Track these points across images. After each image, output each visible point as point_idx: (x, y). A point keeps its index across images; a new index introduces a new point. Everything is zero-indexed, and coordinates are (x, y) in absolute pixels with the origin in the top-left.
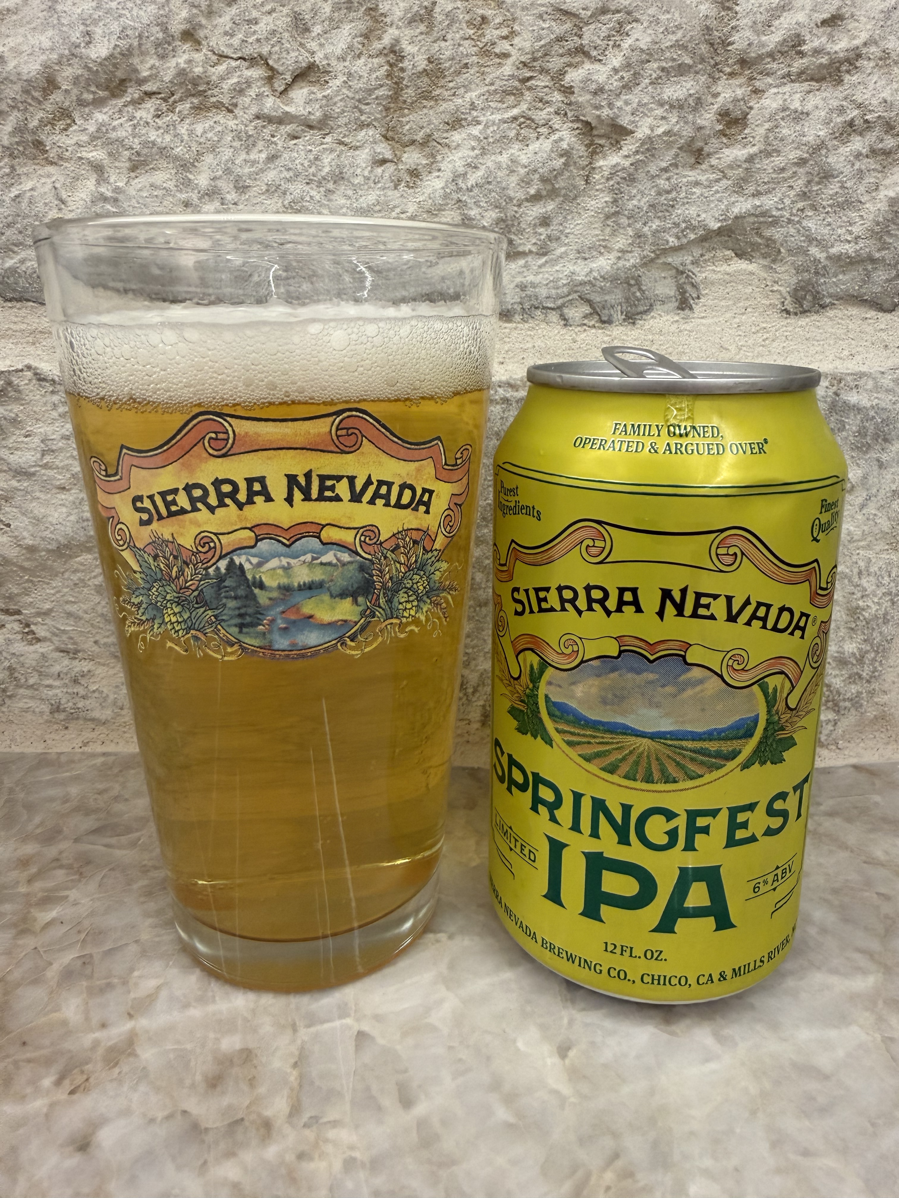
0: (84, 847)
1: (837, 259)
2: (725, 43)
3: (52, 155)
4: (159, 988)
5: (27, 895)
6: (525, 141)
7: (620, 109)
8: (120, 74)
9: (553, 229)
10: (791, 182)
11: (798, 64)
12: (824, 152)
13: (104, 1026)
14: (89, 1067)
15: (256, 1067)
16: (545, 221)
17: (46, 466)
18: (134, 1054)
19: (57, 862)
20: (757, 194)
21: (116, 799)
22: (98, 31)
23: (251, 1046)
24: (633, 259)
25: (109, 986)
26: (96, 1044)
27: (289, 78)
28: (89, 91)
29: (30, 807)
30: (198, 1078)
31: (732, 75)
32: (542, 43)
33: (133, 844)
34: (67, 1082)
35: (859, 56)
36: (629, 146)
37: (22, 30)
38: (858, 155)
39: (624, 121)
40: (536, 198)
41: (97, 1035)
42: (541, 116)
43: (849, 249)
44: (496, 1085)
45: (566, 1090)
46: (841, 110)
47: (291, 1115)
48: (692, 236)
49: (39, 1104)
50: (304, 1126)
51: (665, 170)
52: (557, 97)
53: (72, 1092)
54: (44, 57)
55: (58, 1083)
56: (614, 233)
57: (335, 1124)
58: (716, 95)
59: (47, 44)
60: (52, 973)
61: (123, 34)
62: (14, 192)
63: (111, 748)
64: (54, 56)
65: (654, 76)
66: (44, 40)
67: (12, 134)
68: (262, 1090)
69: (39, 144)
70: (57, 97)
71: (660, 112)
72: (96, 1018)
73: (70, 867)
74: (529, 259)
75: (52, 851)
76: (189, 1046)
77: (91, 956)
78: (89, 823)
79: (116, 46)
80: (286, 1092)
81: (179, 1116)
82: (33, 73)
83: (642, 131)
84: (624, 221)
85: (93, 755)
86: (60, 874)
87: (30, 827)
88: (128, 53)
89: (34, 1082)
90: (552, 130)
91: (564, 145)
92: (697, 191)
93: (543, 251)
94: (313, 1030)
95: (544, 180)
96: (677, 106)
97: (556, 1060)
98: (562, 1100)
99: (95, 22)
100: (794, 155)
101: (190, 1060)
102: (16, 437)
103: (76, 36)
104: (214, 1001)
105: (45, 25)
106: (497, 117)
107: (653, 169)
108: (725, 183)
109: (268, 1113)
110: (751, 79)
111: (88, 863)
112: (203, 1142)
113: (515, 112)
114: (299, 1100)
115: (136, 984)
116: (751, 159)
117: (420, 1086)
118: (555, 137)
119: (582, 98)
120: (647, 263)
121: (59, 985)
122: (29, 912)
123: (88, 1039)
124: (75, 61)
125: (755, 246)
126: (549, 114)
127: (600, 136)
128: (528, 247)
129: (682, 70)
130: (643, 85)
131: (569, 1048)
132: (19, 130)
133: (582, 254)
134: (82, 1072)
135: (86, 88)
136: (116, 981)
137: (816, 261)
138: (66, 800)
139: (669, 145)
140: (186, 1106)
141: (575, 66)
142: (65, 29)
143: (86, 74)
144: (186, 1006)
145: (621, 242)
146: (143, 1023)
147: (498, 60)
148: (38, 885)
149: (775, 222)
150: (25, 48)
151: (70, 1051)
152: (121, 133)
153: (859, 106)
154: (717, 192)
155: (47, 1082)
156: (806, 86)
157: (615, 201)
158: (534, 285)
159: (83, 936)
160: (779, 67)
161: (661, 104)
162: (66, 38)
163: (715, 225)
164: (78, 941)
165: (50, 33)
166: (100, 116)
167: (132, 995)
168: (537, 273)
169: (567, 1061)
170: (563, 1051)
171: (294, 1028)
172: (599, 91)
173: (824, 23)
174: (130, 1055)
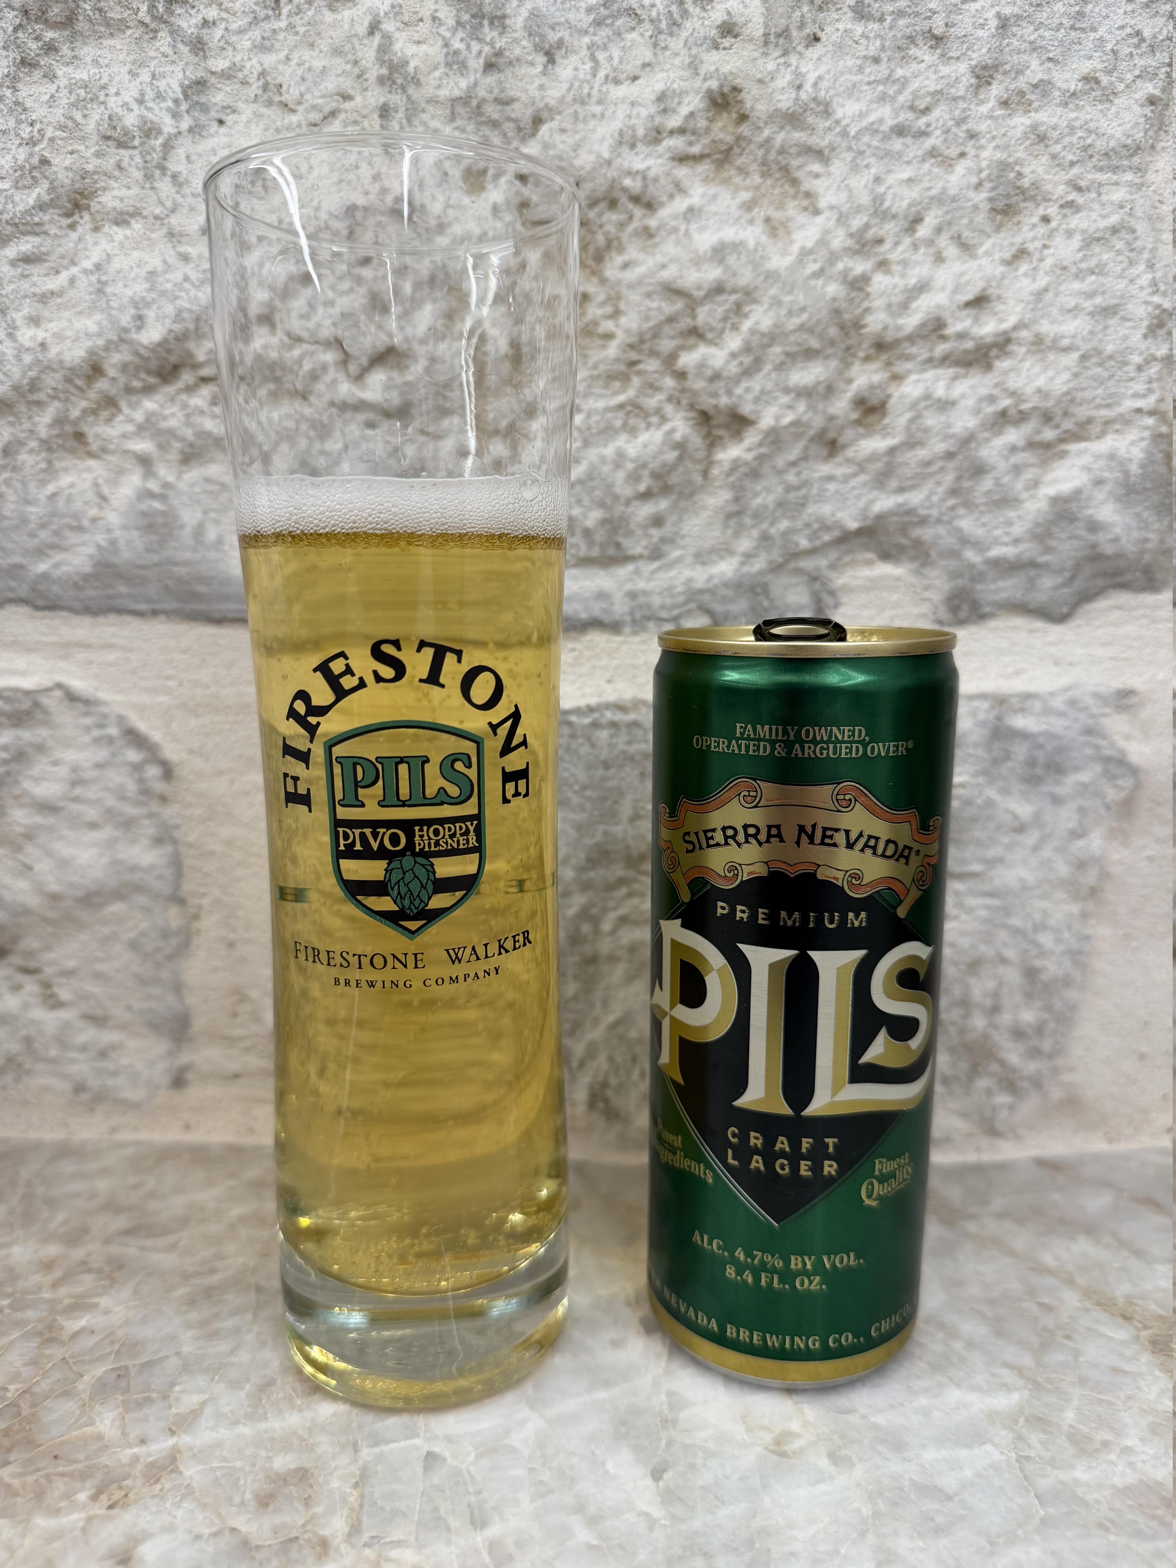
0: (115, 1250)
1: (996, 563)
2: (858, 325)
3: (94, 447)
4: (203, 1404)
5: (51, 1301)
6: (633, 431)
7: (740, 397)
8: (173, 359)
9: (667, 530)
10: (938, 477)
11: (941, 348)
12: (973, 445)
13: (143, 1442)
14: (128, 1482)
15: (311, 1487)
16: (658, 521)
17: (76, 800)
18: (176, 1471)
19: (84, 1266)
20: (901, 490)
21: (152, 1195)
22: (150, 314)
23: (307, 1465)
24: (759, 564)
25: (149, 1401)
26: (135, 1459)
27: (364, 361)
28: (138, 379)
29: (52, 1203)
30: (248, 1496)
31: (867, 359)
32: (651, 324)
33: (172, 1247)
34: (104, 1497)
35: (1008, 341)
36: (751, 437)
37: (66, 314)
38: (1014, 449)
39: (746, 409)
40: (646, 496)
41: (136, 1450)
42: (652, 402)
43: (1007, 551)
44: (580, 1508)
45: (657, 1512)
46: (992, 399)
47: (350, 1535)
48: (827, 538)
49: (76, 1518)
50: (365, 1545)
51: (794, 464)
52: (669, 382)
53: (111, 1507)
54: (89, 343)
55: (95, 1498)
56: (737, 534)
57: (399, 1544)
58: (850, 381)
59: (93, 328)
60: (83, 1386)
61: (179, 315)
62: (51, 488)
63: (144, 1136)
64: (101, 342)
65: (778, 361)
66: (90, 324)
67: (51, 426)
68: (319, 1510)
69: (79, 436)
70: (102, 384)
71: (785, 399)
72: (134, 1433)
73: (100, 1271)
74: (641, 564)
75: (78, 1253)
76: (238, 1464)
77: (126, 1368)
78: (120, 1223)
79: (171, 331)
80: (345, 1512)
81: (227, 1532)
82: (77, 361)
83: (767, 421)
84: (748, 521)
85: (122, 1145)
86: (88, 1280)
87: (53, 1225)
88: (182, 337)
89: (68, 1496)
90: (664, 419)
91: (678, 436)
92: (832, 487)
93: (656, 554)
94: (377, 1450)
95: (656, 476)
96: (806, 393)
97: (649, 1482)
98: (652, 1523)
99: (148, 305)
100: (941, 447)
101: (238, 1479)
102: (40, 766)
103: (126, 319)
104: (265, 1418)
105: (93, 308)
106: (601, 404)
107: (780, 461)
108: (863, 478)
109: (325, 1532)
110: (889, 364)
111: (121, 1267)
112: (253, 1558)
113: (621, 398)
114: (359, 1521)
115: (177, 1400)
116: (892, 451)
117: (494, 1508)
118: (667, 427)
119: (699, 385)
120: (776, 568)
121: (91, 1398)
122: (55, 1320)
123: (126, 1454)
124: (124, 347)
125: (902, 549)
126: (660, 402)
127: (719, 426)
128: (638, 550)
129: (810, 354)
130: (765, 372)
131: (665, 1470)
132: (59, 421)
133: (702, 557)
134: (121, 1488)
135: (136, 376)
136: (154, 1395)
137: (972, 566)
138: (93, 1196)
139: (797, 436)
140: (234, 1523)
141: (691, 348)
142: (114, 313)
143: (136, 360)
144: (236, 1423)
145: (745, 544)
146: (185, 1440)
147: (600, 342)
148: (63, 1291)
149: (923, 521)
150: (69, 333)
151: (106, 1466)
152: (172, 423)
153: (1013, 394)
154: (854, 488)
155: (82, 1497)
156: (951, 371)
157: (737, 499)
158: (645, 593)
159: (116, 1347)
160: (920, 351)
161: (787, 390)
162: (114, 322)
163: (853, 525)
164: (110, 1353)
165: (98, 317)
166: (149, 404)
167: (174, 1411)
168: (649, 580)
169: (661, 1483)
170: (657, 1474)
171: (356, 1448)
172: (716, 377)
173: (969, 304)
174: (172, 1471)
